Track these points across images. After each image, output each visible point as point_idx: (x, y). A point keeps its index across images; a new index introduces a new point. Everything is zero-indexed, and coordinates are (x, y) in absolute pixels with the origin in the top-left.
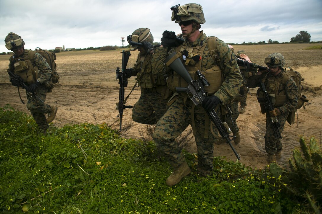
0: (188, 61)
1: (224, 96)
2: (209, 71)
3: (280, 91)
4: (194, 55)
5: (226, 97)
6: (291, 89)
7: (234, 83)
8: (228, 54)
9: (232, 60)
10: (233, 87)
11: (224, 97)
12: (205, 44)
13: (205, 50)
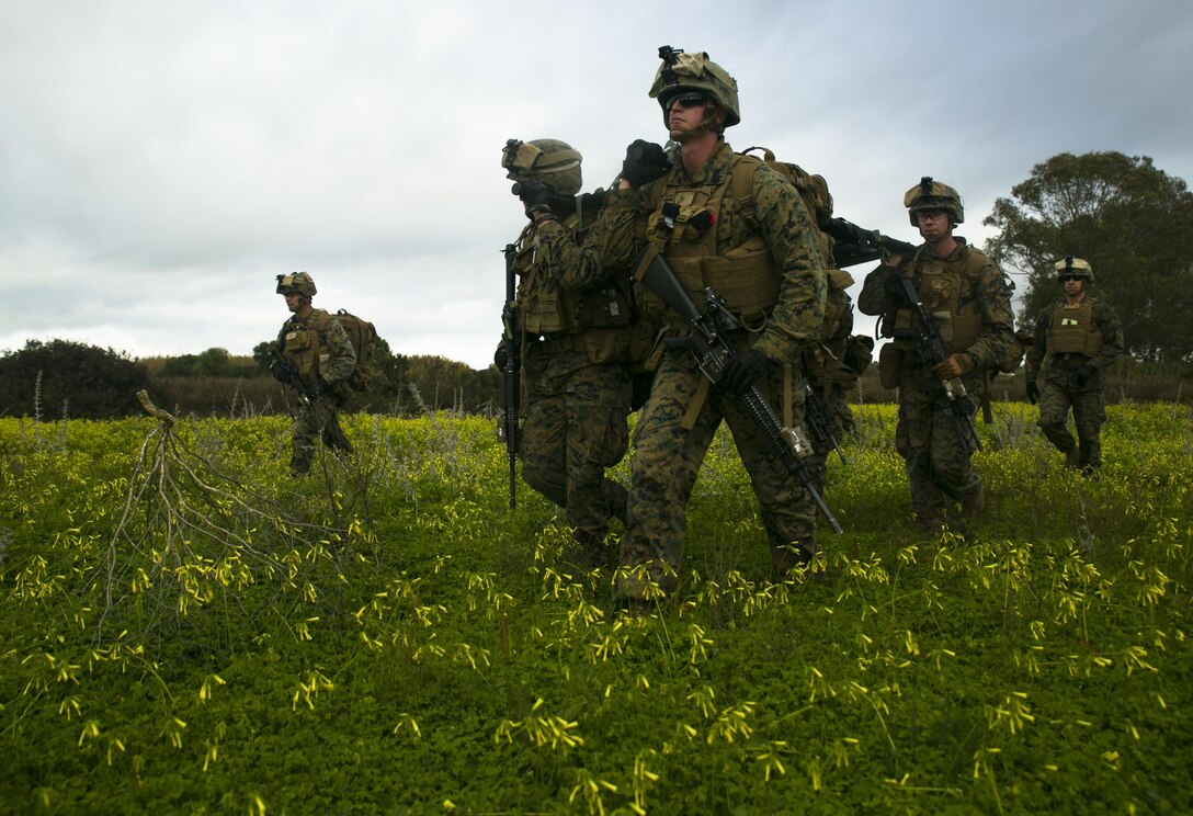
0: (679, 231)
1: (777, 345)
2: (735, 253)
3: (964, 301)
4: (694, 212)
5: (786, 345)
6: (995, 293)
7: (798, 300)
8: (781, 207)
9: (791, 224)
10: (799, 313)
11: (781, 347)
12: (725, 178)
13: (724, 196)
